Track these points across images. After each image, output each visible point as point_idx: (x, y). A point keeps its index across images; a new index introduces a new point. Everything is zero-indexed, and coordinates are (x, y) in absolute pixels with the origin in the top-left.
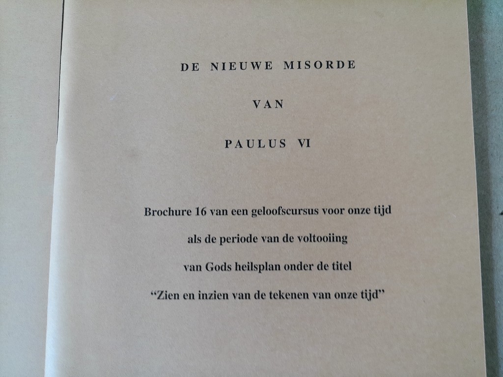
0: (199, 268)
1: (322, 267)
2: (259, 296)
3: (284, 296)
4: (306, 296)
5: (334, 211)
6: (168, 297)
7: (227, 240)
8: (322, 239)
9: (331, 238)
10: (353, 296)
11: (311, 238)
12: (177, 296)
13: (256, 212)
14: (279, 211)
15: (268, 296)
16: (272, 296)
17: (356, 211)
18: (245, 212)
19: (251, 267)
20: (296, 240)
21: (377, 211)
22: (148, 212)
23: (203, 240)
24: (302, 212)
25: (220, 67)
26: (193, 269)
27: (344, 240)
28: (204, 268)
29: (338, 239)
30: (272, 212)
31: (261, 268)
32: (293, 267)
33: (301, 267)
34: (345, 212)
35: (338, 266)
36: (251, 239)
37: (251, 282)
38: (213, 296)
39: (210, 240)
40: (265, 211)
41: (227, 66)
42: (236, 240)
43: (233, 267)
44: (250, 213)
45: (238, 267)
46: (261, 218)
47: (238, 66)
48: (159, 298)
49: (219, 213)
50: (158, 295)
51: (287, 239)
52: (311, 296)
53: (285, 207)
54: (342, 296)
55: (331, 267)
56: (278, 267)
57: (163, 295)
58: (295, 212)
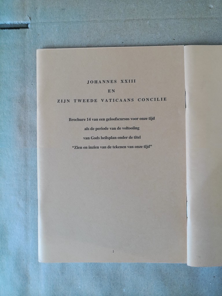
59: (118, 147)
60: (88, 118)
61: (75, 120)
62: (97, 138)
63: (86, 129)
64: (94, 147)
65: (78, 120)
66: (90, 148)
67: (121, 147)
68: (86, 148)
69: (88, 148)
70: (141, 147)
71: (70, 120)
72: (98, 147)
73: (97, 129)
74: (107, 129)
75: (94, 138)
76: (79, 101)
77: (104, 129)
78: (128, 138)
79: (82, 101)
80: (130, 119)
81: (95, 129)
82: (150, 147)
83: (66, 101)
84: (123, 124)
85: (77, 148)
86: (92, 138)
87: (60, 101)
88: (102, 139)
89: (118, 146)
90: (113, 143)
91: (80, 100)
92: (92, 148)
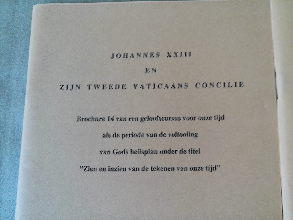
59: (160, 169)
60: (109, 117)
61: (88, 120)
62: (124, 152)
63: (104, 136)
64: (118, 169)
65: (93, 119)
66: (111, 169)
67: (166, 169)
68: (104, 169)
69: (107, 170)
70: (201, 169)
71: (78, 121)
72: (124, 169)
73: (124, 136)
74: (142, 136)
75: (118, 151)
76: (97, 87)
77: (137, 136)
78: (178, 152)
79: (101, 87)
80: (182, 119)
81: (121, 136)
82: (217, 169)
83: (75, 87)
84: (170, 127)
85: (87, 169)
86: (115, 151)
87: (65, 87)
88: (132, 155)
89: (160, 166)
90: (150, 161)
91: (97, 85)
92: (114, 170)
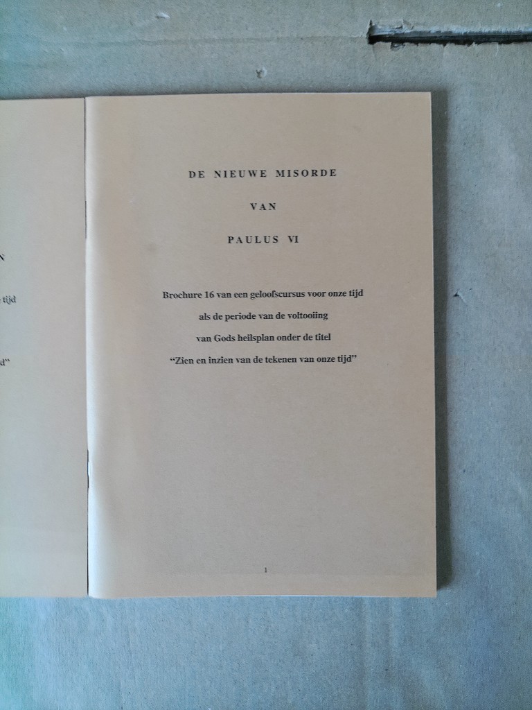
0: (209, 339)
1: (307, 338)
2: (257, 360)
3: (277, 360)
4: (294, 360)
5: (317, 294)
6: (184, 362)
7: (230, 317)
8: (308, 316)
9: (315, 316)
10: (332, 360)
11: (299, 316)
12: (191, 361)
13: (254, 296)
14: (273, 294)
15: (264, 360)
16: (268, 360)
17: (334, 294)
18: (245, 295)
19: (250, 338)
20: (287, 317)
21: (352, 294)
22: (166, 295)
23: (212, 317)
24: (291, 295)
25: (222, 174)
26: (204, 340)
27: (325, 317)
28: (213, 339)
29: (320, 316)
30: (267, 295)
31: (258, 339)
32: (284, 338)
33: (290, 338)
34: (326, 295)
35: (320, 337)
36: (250, 316)
37: (250, 349)
38: (221, 361)
39: (217, 317)
40: (261, 295)
41: (229, 174)
42: (238, 317)
43: (236, 338)
44: (249, 296)
45: (241, 339)
46: (258, 300)
47: (237, 174)
48: (176, 363)
49: (224, 296)
50: (176, 360)
51: (280, 316)
52: (298, 360)
53: (278, 291)
54: (322, 360)
55: (314, 338)
56: (272, 338)
57: (181, 361)
58: (286, 295)
